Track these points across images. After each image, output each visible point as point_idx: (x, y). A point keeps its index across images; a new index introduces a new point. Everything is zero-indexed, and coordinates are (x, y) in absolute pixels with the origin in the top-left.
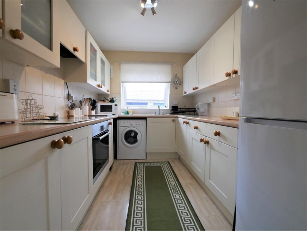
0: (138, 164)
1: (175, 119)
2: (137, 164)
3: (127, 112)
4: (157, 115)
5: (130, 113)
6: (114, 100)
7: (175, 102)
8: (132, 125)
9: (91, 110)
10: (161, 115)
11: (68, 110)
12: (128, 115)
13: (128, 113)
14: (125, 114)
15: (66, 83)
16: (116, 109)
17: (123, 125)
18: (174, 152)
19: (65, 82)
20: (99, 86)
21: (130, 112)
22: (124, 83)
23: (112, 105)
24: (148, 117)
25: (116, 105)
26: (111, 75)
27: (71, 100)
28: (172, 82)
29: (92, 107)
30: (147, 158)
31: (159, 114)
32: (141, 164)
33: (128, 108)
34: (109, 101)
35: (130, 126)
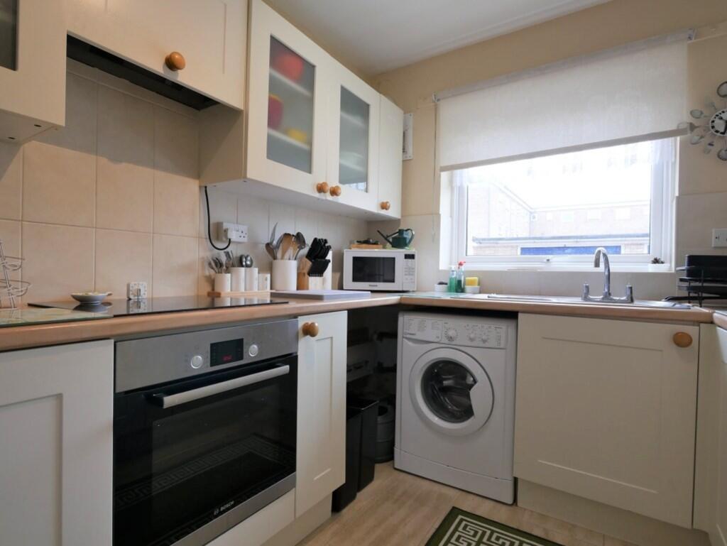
0: (462, 520)
1: (691, 330)
2: (460, 517)
3: (454, 283)
4: (596, 301)
5: (468, 288)
6: (405, 239)
7: (714, 232)
8: (451, 339)
9: (307, 275)
10: (619, 302)
11: (209, 272)
12: (462, 296)
13: (459, 287)
14: (450, 290)
15: (206, 187)
16: (410, 271)
17: (419, 336)
18: (687, 525)
19: (200, 187)
20: (321, 189)
21: (472, 283)
22: (458, 172)
23: (393, 256)
24: (524, 312)
25: (411, 257)
26: (404, 150)
27: (224, 242)
28: (692, 127)
29: (309, 264)
30: (519, 503)
31: (607, 297)
32: (473, 526)
33: (463, 268)
34: (391, 240)
35: (447, 341)
